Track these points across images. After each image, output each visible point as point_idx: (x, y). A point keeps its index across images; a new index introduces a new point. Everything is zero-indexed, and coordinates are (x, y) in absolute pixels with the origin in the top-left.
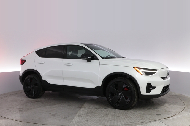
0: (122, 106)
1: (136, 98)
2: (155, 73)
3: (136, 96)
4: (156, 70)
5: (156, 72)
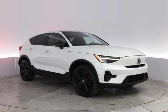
0: (84, 93)
1: (95, 86)
2: (117, 61)
3: (95, 84)
4: (119, 58)
5: (118, 59)
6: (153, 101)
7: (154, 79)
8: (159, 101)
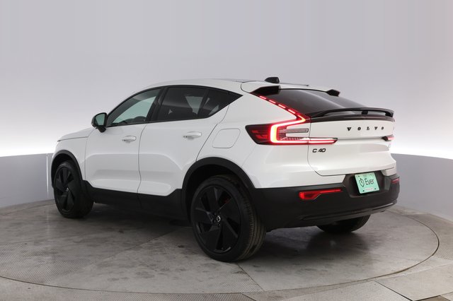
6: (408, 269)
7: (409, 212)
8: (424, 269)
